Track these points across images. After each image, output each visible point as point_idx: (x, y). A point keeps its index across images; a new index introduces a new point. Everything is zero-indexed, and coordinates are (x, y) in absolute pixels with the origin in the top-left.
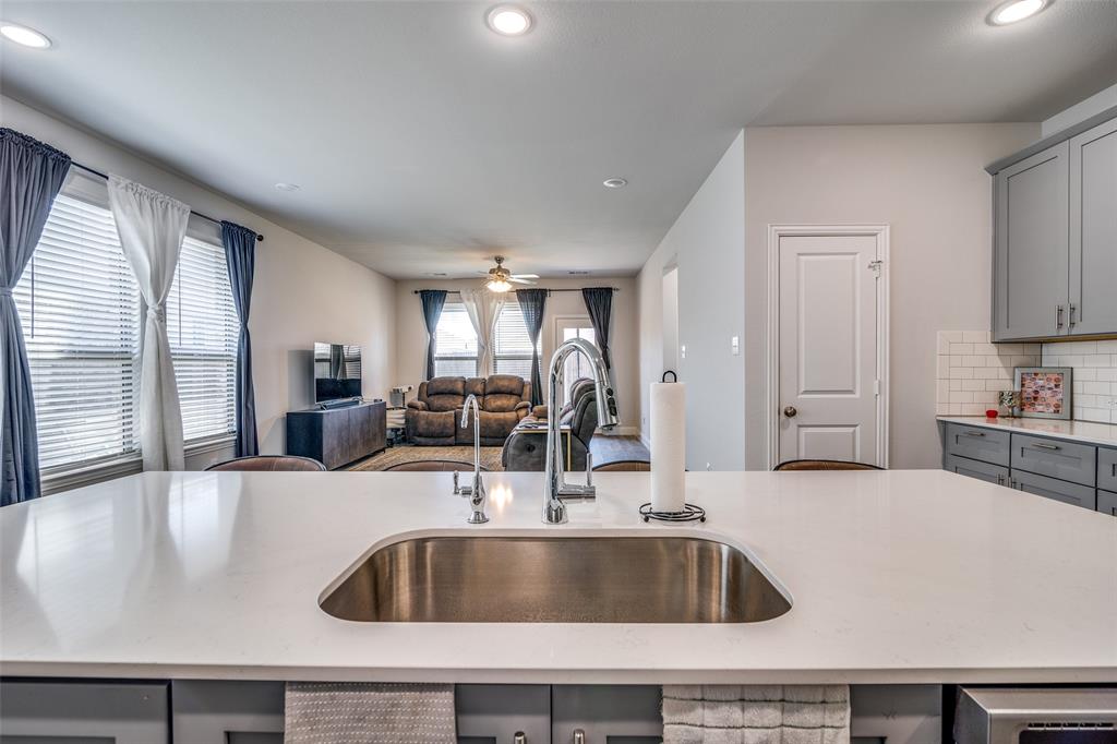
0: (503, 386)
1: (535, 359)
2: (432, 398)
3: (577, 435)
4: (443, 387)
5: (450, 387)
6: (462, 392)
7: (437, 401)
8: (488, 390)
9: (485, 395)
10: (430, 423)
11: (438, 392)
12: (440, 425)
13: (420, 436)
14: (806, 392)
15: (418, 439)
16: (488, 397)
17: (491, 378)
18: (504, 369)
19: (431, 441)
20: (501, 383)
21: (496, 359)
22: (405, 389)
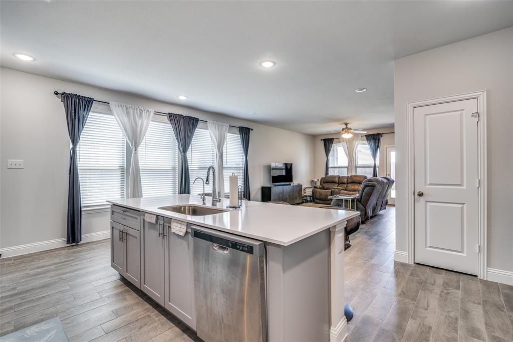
0: (356, 180)
1: (375, 167)
2: (325, 184)
3: (360, 202)
4: (330, 180)
5: (332, 180)
6: (338, 182)
7: (326, 186)
8: (349, 181)
9: (347, 184)
10: (321, 194)
11: (328, 181)
12: (324, 195)
13: (317, 199)
14: (430, 184)
15: (316, 201)
16: (348, 185)
17: (351, 177)
18: (360, 172)
19: (322, 202)
20: (355, 179)
21: (356, 167)
22: (316, 180)
